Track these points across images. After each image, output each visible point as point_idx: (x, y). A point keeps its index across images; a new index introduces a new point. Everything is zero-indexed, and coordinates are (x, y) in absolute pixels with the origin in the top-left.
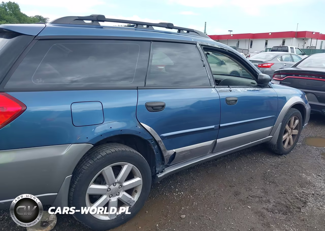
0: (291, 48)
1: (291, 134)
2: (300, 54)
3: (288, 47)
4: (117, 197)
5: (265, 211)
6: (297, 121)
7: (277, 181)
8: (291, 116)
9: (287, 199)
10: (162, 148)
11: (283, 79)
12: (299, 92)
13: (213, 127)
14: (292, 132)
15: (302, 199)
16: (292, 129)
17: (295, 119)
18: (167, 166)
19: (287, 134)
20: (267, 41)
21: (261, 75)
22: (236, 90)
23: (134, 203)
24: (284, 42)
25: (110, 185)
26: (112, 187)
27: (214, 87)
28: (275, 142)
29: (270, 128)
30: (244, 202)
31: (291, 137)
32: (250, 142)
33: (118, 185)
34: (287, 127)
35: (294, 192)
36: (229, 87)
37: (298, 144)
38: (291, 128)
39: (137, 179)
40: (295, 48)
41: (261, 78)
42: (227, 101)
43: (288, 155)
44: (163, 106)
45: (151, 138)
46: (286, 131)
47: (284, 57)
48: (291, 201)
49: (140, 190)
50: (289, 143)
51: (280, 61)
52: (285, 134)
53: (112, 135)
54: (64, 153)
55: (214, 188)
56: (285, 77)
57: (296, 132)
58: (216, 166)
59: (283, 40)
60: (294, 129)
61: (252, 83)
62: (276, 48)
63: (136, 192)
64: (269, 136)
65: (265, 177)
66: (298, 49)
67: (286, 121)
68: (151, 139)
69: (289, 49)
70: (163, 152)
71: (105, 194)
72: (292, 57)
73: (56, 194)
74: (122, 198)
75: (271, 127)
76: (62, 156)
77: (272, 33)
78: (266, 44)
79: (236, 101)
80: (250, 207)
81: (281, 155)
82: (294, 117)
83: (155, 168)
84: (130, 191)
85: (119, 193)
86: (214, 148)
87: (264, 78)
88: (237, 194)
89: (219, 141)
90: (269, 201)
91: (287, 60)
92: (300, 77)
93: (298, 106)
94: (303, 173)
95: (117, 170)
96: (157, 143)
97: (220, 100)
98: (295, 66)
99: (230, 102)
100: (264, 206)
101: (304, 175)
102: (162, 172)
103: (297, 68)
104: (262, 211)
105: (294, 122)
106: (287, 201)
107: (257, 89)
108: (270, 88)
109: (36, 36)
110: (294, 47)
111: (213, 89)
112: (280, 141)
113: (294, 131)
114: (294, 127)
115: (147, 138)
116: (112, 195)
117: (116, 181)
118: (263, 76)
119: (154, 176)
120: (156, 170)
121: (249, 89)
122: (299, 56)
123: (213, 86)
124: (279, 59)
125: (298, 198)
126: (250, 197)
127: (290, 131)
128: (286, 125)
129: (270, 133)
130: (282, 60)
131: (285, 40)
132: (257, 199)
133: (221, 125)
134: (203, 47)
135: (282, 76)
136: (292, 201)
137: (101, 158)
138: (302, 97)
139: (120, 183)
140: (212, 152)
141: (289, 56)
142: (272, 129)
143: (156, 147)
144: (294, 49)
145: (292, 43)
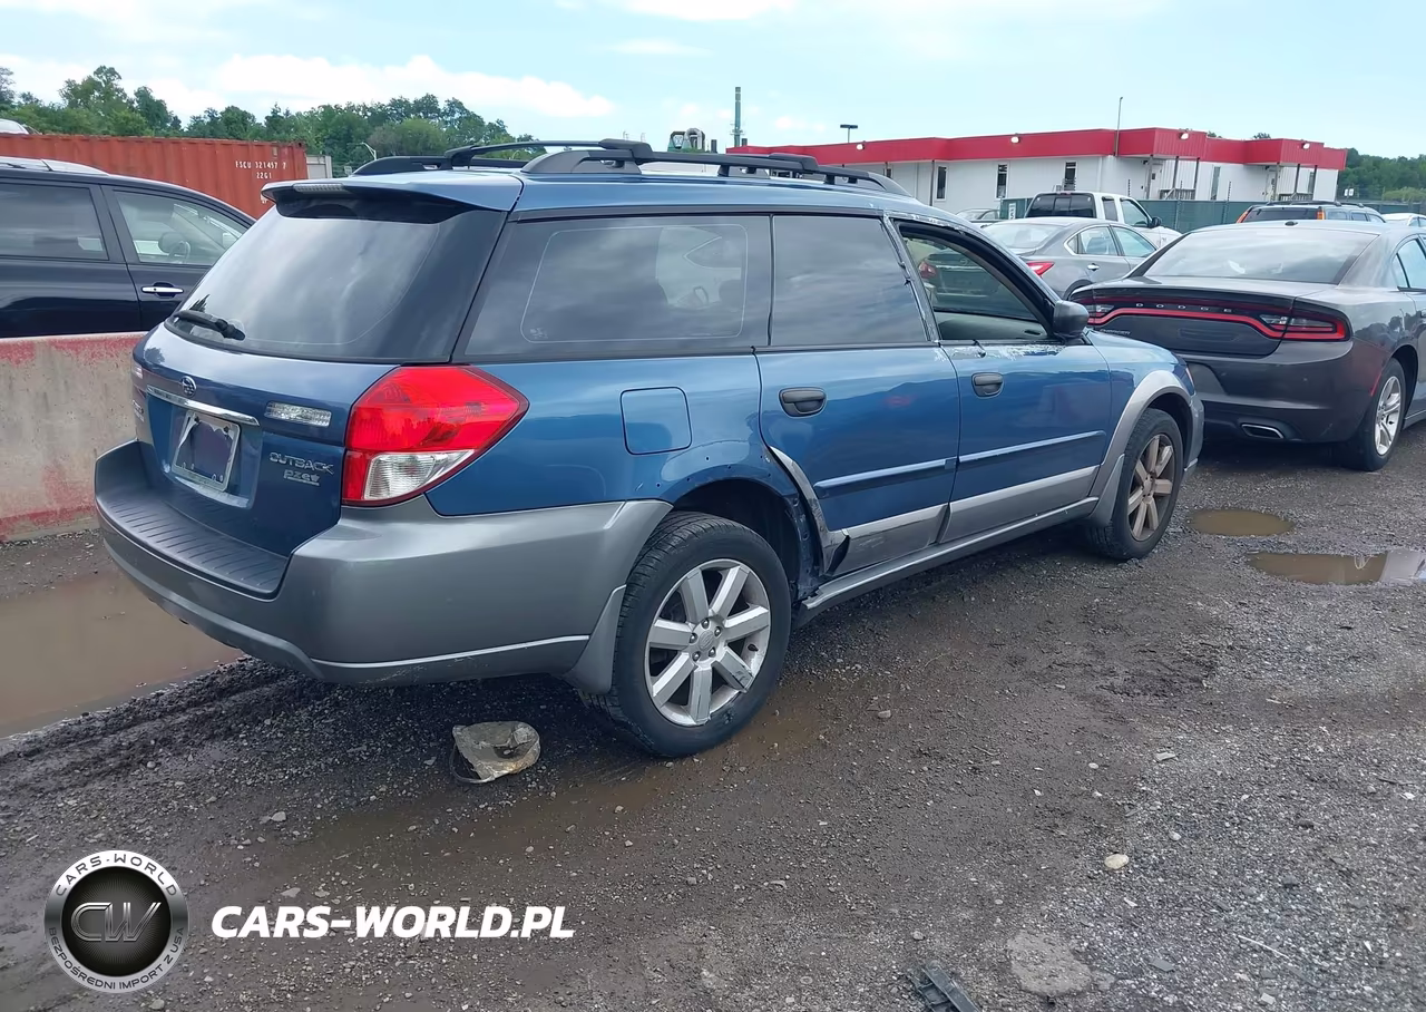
0: (1104, 199)
1: (1152, 493)
2: (1140, 224)
3: (1092, 196)
4: (710, 661)
5: (1106, 693)
6: (1167, 451)
7: (1125, 624)
8: (1151, 434)
9: (1162, 664)
10: (820, 522)
11: (1103, 320)
12: (1165, 355)
13: (942, 462)
14: (1153, 484)
15: (1201, 659)
16: (1153, 475)
17: (1161, 445)
18: (826, 580)
19: (1140, 492)
20: (1003, 168)
21: (1061, 306)
22: (997, 353)
23: (750, 682)
24: (1070, 176)
25: (697, 624)
26: (700, 630)
27: (939, 345)
28: (1106, 515)
29: (1090, 470)
30: (1046, 677)
31: (1152, 501)
32: (1034, 516)
33: (712, 626)
34: (1139, 467)
35: (1177, 647)
36: (976, 344)
37: (1170, 530)
38: (1151, 473)
39: (758, 612)
40: (1121, 200)
41: (1062, 315)
42: (976, 386)
43: (1145, 561)
44: (820, 400)
45: (794, 491)
46: (1136, 484)
47: (1086, 238)
48: (1173, 666)
49: (762, 643)
50: (1147, 524)
51: (1074, 254)
52: (1133, 490)
53: (710, 480)
54: (608, 526)
55: (945, 652)
56: (1110, 312)
57: (1164, 486)
58: (934, 598)
59: (1068, 164)
60: (1159, 478)
61: (1028, 332)
62: (1049, 203)
63: (753, 649)
64: (1088, 496)
65: (1088, 617)
66: (1132, 202)
67: (1137, 451)
68: (794, 495)
69: (1100, 207)
70: (821, 534)
71: (684, 648)
72: (1114, 236)
73: (587, 637)
74: (722, 663)
75: (1093, 468)
76: (603, 533)
77: (1021, 137)
78: (1002, 180)
79: (998, 384)
80: (1064, 687)
81: (1125, 560)
82: (1157, 437)
83: (796, 584)
84: (740, 646)
85: (714, 649)
86: (942, 529)
87: (1070, 314)
88: (1015, 661)
89: (955, 506)
90: (1112, 672)
91: (1096, 247)
92: (1160, 309)
93: (1167, 402)
94: (1196, 599)
95: (713, 581)
96: (805, 506)
97: (959, 382)
98: (1140, 272)
99: (985, 387)
100: (1102, 682)
101: (1199, 604)
102: (814, 595)
103: (1146, 280)
104: (1098, 693)
105: (1160, 453)
106: (1160, 667)
107: (1050, 348)
108: (1086, 344)
109: (509, 212)
110: (1117, 198)
111: (936, 350)
112: (1122, 516)
113: (1158, 482)
114: (1159, 470)
115: (785, 490)
116: (698, 655)
117: (710, 614)
118: (1067, 307)
119: (798, 605)
120: (798, 591)
121: (1029, 348)
122: (1138, 230)
123: (937, 341)
124: (1069, 247)
125: (1190, 660)
126: (1054, 666)
127: (1147, 483)
128: (1136, 462)
129: (1092, 485)
130: (1079, 250)
131: (1074, 164)
132: (1078, 670)
133: (963, 458)
134: (899, 224)
135: (1099, 308)
136: (1175, 666)
137: (681, 544)
138: (1178, 372)
139: (718, 619)
140: (937, 544)
141: (1103, 233)
142: (1097, 472)
143: (803, 519)
144: (1117, 202)
145: (1103, 179)
